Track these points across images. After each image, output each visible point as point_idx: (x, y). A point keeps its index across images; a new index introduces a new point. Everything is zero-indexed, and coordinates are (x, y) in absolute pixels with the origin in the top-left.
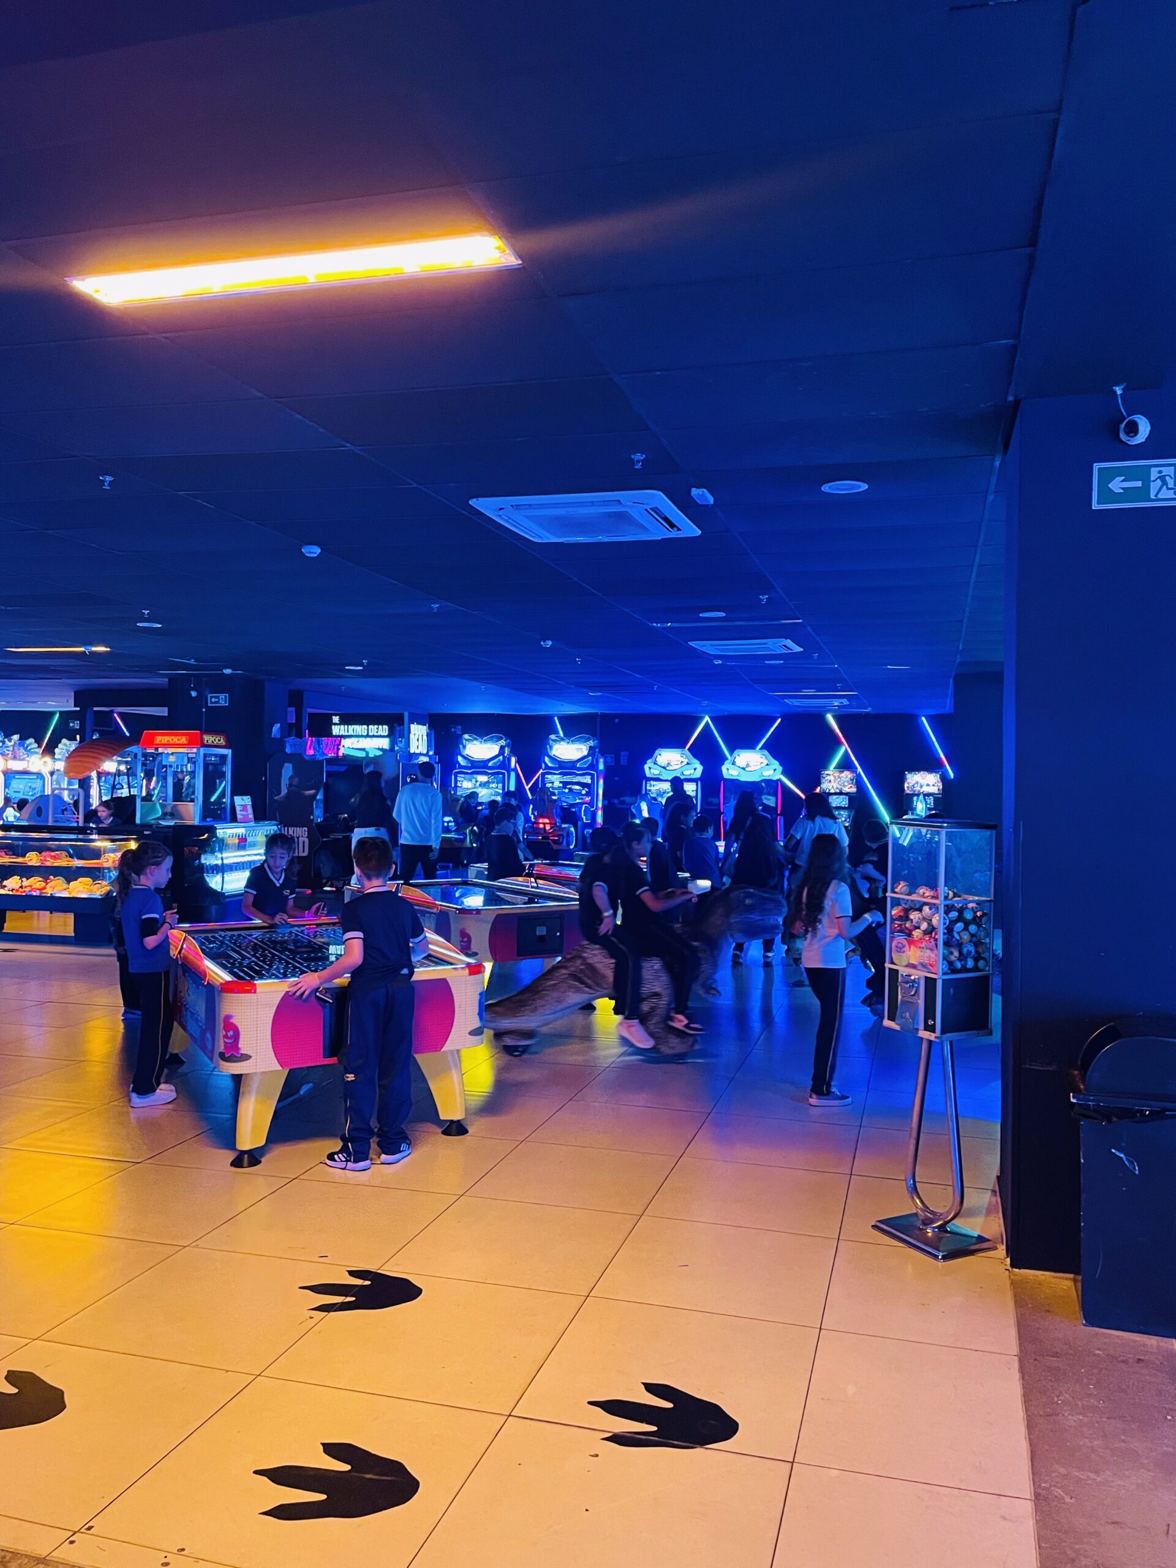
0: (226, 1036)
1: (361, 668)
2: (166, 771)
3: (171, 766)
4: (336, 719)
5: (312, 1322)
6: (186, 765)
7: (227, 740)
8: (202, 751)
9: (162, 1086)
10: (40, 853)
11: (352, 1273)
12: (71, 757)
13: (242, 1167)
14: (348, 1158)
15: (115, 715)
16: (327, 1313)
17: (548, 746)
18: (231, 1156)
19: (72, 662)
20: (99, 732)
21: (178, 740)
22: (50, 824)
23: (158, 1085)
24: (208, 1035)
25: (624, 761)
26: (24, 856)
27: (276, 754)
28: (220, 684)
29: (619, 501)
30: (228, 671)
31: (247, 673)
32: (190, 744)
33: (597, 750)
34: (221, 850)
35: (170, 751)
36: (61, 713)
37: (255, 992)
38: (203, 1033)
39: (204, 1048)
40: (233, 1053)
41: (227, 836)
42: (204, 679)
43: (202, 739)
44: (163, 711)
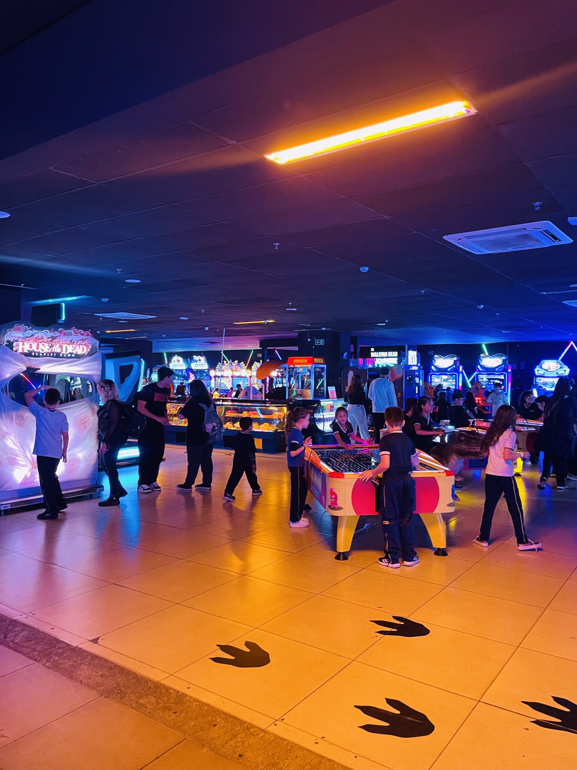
0: (331, 498)
1: (385, 324)
2: (298, 375)
3: (300, 373)
4: (372, 349)
5: (377, 639)
6: (307, 373)
7: (325, 360)
8: (314, 366)
9: (302, 519)
10: (248, 412)
11: (395, 617)
12: (259, 370)
13: (340, 560)
14: (389, 562)
15: (276, 351)
16: (384, 635)
17: (480, 360)
18: (334, 554)
19: (260, 327)
20: (269, 358)
21: (303, 361)
22: (251, 399)
23: (301, 518)
24: (323, 497)
25: (522, 367)
26: (242, 413)
27: (345, 367)
28: (320, 335)
29: (525, 228)
30: (324, 329)
31: (332, 329)
32: (309, 363)
33: (507, 362)
34: (323, 412)
35: (300, 366)
36: (254, 350)
37: (344, 478)
38: (321, 496)
39: (321, 503)
40: (334, 506)
41: (325, 405)
42: (314, 333)
43: (313, 361)
44: (296, 348)
